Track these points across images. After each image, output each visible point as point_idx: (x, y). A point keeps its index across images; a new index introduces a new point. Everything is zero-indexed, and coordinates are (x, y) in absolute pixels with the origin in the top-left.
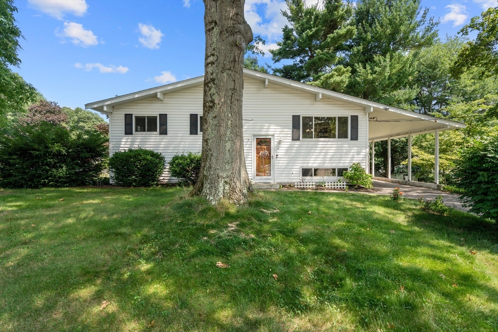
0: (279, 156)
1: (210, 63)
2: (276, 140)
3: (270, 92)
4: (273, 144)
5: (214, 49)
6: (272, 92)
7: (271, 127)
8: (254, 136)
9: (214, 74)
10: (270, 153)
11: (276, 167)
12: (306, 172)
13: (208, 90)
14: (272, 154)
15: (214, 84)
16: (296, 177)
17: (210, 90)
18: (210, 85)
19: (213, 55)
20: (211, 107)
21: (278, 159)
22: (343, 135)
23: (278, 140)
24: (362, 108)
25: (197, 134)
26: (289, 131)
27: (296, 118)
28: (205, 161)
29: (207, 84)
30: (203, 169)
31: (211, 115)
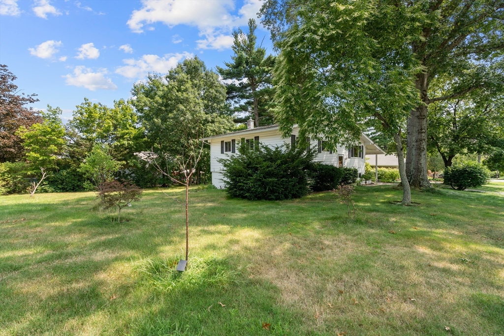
2: (344, 158)
7: (343, 150)
8: (338, 155)
9: (425, 137)
10: (342, 165)
15: (425, 141)
17: (423, 143)
19: (424, 129)
20: (423, 150)
24: (363, 142)
25: (321, 153)
26: (347, 153)
28: (420, 172)
29: (422, 140)
30: (420, 176)
31: (423, 153)
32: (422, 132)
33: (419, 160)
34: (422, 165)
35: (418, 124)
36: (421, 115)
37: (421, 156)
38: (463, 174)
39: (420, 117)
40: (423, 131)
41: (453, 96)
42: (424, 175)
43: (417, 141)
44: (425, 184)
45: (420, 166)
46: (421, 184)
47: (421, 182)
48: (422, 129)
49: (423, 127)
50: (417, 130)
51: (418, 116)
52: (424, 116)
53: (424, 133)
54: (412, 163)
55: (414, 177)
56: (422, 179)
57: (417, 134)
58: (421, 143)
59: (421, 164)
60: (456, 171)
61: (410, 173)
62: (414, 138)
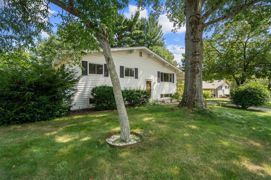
0: (154, 89)
1: (197, 55)
2: (153, 82)
3: (151, 60)
4: (152, 84)
5: (199, 50)
6: (152, 60)
7: (152, 76)
8: (146, 80)
9: (199, 60)
10: (151, 88)
11: (153, 94)
12: (162, 96)
13: (196, 65)
14: (152, 89)
15: (199, 63)
16: (159, 98)
17: (197, 65)
18: (197, 64)
19: (198, 52)
20: (198, 72)
21: (154, 91)
22: (171, 81)
23: (154, 82)
24: (174, 71)
25: (123, 77)
26: (156, 78)
27: (159, 72)
28: (195, 93)
29: (196, 63)
30: (194, 97)
31: (197, 75)
32: (196, 55)
33: (194, 82)
34: (197, 86)
35: (193, 47)
36: (195, 38)
37: (195, 77)
38: (244, 95)
39: (194, 40)
40: (197, 53)
41: (225, 17)
42: (198, 96)
43: (191, 64)
44: (199, 105)
45: (194, 87)
46: (195, 105)
47: (196, 103)
48: (196, 52)
49: (197, 50)
50: (191, 53)
51: (192, 40)
52: (198, 39)
53: (198, 55)
54: (188, 85)
55: (189, 99)
56: (196, 100)
57: (192, 56)
58: (195, 66)
59: (195, 85)
60: (239, 92)
61: (187, 94)
62: (189, 61)
